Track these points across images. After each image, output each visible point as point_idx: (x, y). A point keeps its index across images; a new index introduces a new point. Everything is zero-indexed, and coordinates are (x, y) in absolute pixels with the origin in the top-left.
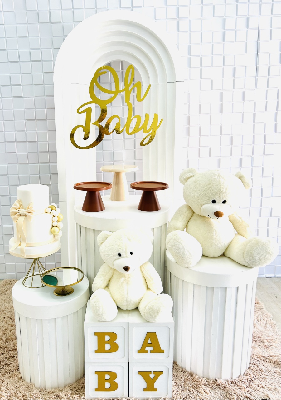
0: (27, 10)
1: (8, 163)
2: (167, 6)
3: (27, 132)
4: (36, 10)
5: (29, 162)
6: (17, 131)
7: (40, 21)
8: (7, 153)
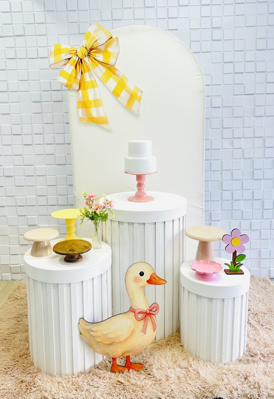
0: (69, 22)
1: (46, 165)
2: (201, 17)
3: (65, 134)
4: (77, 22)
5: (67, 163)
6: (56, 134)
7: (80, 32)
8: (46, 154)
